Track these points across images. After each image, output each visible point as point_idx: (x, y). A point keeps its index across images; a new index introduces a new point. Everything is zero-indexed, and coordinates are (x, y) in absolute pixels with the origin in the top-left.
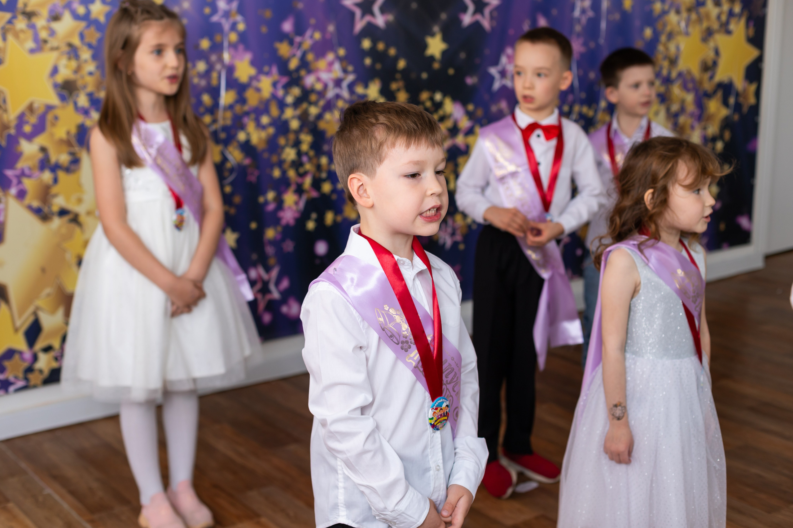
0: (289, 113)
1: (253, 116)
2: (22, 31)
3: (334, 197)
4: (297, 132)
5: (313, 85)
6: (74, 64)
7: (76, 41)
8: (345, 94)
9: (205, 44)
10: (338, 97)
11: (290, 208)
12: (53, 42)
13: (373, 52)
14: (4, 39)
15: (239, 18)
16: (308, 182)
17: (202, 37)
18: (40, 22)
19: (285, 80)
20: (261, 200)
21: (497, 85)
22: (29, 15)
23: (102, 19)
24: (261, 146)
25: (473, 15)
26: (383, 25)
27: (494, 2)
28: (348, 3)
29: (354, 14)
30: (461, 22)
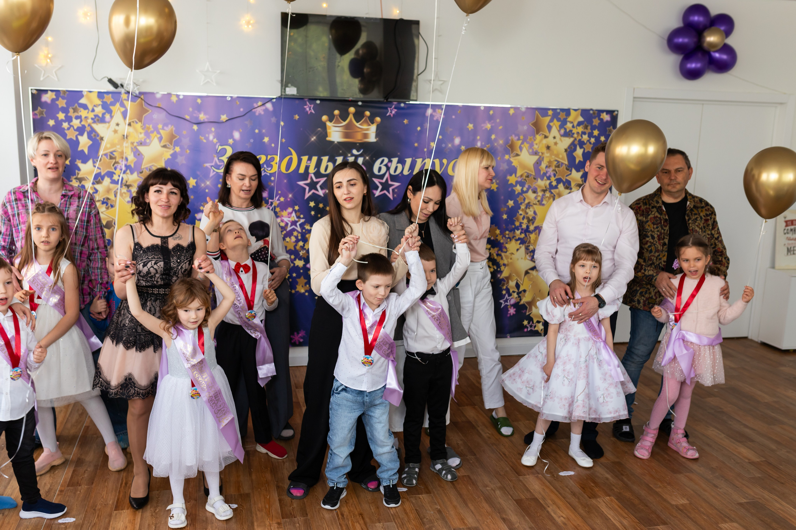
8: (299, 229)
10: (293, 230)
13: (316, 208)
22: (128, 186)
25: (381, 191)
26: (322, 195)
27: (397, 184)
28: (301, 183)
29: (305, 189)
30: (374, 195)
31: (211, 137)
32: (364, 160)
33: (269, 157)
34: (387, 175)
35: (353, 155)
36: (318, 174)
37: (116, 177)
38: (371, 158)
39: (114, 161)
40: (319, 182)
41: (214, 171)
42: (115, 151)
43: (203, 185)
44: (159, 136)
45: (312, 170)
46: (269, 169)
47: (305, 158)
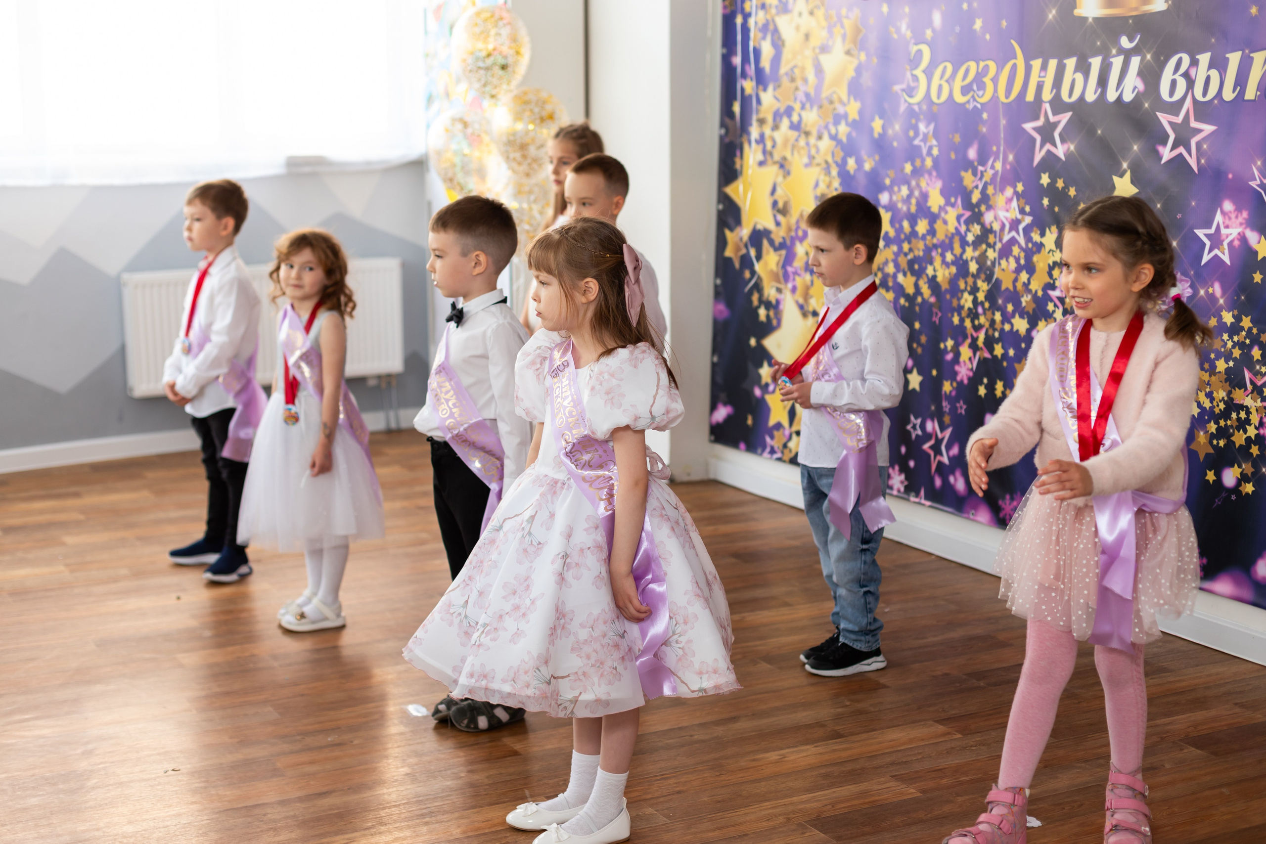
0: (969, 253)
1: (940, 250)
2: (803, 148)
3: (1005, 364)
4: (975, 277)
5: (991, 224)
6: (827, 179)
7: (830, 160)
8: (1021, 240)
9: (908, 168)
10: (1013, 241)
11: (964, 362)
12: (819, 159)
13: (1051, 190)
14: (792, 154)
15: (934, 142)
16: (982, 336)
17: (906, 162)
18: (812, 140)
19: (968, 214)
20: (942, 346)
21: (1206, 258)
22: (807, 134)
23: (844, 139)
24: (945, 286)
25: (1173, 148)
26: (1063, 158)
27: (1208, 128)
28: (1028, 126)
29: (1034, 140)
30: (1161, 158)
31: (904, 27)
32: (1142, 61)
33: (982, 64)
34: (1188, 103)
35: (1121, 51)
36: (1058, 105)
37: (795, 118)
38: (1156, 57)
39: (793, 85)
40: (1059, 122)
41: (906, 101)
42: (795, 67)
43: (890, 132)
44: (842, 31)
45: (1047, 95)
46: (981, 93)
47: (1037, 64)
